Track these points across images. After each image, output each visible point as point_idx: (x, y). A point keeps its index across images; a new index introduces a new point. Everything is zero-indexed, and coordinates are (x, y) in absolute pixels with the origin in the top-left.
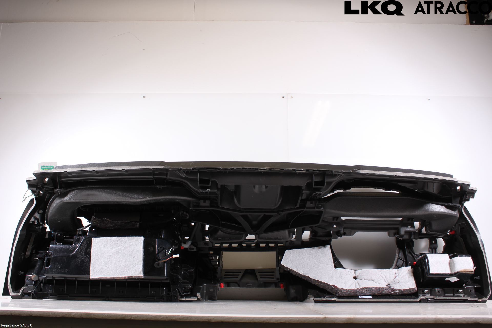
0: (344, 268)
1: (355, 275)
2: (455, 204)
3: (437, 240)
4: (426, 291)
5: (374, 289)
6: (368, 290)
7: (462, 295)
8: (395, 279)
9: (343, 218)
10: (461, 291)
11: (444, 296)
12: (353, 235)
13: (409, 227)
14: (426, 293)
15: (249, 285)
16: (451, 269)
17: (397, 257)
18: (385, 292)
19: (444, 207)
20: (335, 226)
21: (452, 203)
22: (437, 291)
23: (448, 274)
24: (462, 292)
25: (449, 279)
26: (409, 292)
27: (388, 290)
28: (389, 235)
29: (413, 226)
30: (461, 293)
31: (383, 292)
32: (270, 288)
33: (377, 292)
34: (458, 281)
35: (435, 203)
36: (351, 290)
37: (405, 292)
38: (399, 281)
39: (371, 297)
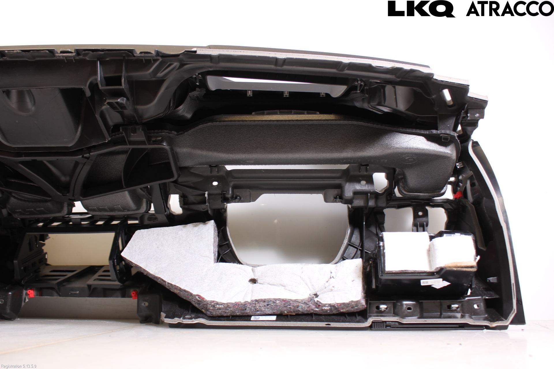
0: (239, 262)
1: (254, 275)
2: (443, 132)
3: (427, 211)
4: (383, 307)
5: (278, 302)
6: (268, 305)
7: (459, 315)
8: (327, 284)
9: (229, 168)
10: (455, 306)
11: (421, 317)
12: (254, 200)
13: (363, 182)
14: (385, 311)
15: (74, 292)
16: (430, 261)
17: (346, 242)
18: (302, 308)
19: (423, 138)
20: (215, 183)
21: (437, 129)
22: (405, 306)
23: (425, 272)
24: (459, 309)
25: (427, 282)
26: (350, 309)
27: (308, 304)
28: (326, 200)
29: (370, 181)
30: (455, 311)
31: (297, 309)
32: (112, 298)
33: (285, 308)
34: (448, 286)
35: (404, 130)
36: (232, 304)
37: (343, 309)
38: (333, 287)
39: (274, 318)
